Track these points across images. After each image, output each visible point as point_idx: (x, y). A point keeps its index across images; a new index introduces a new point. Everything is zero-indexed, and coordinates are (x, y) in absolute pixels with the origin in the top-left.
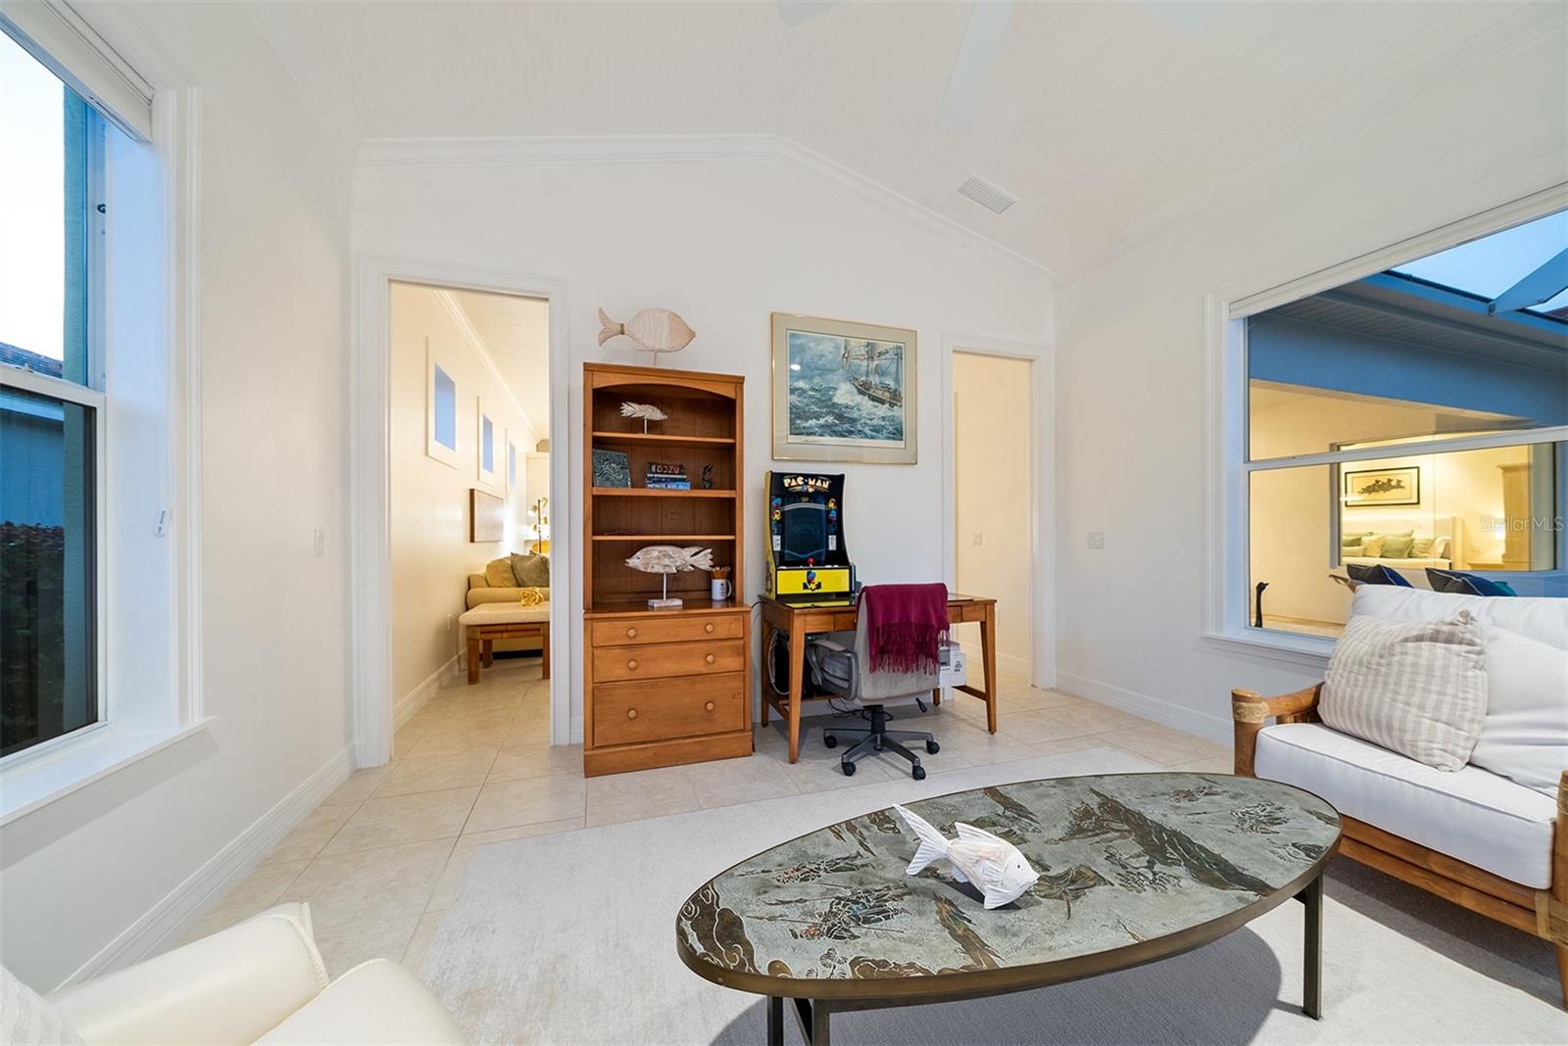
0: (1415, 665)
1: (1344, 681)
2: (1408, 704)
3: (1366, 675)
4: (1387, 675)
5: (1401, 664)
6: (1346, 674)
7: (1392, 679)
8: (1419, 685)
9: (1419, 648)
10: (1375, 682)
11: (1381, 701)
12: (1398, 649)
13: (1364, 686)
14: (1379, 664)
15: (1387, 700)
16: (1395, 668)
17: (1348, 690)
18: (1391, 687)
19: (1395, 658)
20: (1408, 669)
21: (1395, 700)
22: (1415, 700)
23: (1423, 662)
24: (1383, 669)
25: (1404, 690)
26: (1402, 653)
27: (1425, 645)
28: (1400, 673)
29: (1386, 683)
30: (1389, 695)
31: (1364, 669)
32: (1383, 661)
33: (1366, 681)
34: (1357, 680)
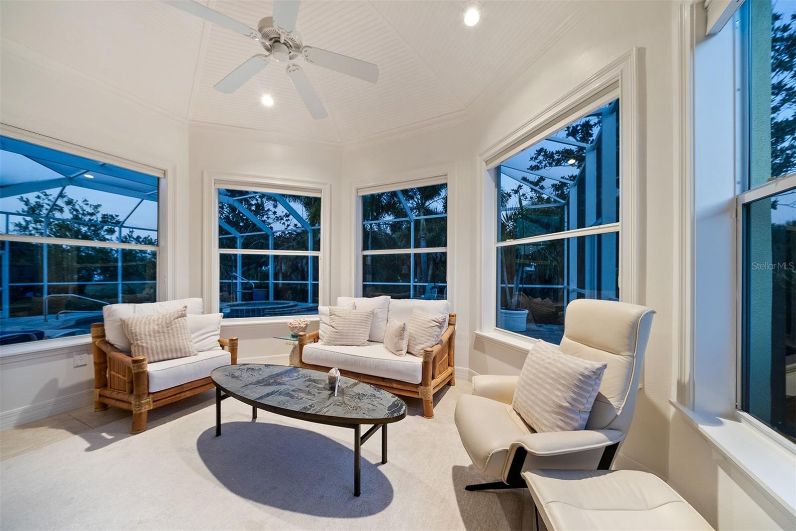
0: (180, 326)
1: (153, 341)
2: (183, 340)
3: (164, 336)
4: (173, 332)
5: (176, 327)
6: (153, 339)
7: (175, 334)
8: (183, 332)
9: (178, 321)
10: (169, 337)
11: (175, 342)
12: (173, 323)
13: (165, 340)
14: (168, 330)
15: (176, 341)
16: (175, 329)
17: (158, 344)
18: (176, 336)
19: (174, 326)
20: (179, 328)
21: (179, 340)
22: (184, 338)
23: (181, 325)
24: (170, 331)
25: (180, 336)
26: (175, 324)
27: (179, 319)
28: (177, 330)
29: (173, 336)
30: (176, 339)
31: (161, 334)
32: (169, 328)
33: (165, 337)
34: (160, 339)
